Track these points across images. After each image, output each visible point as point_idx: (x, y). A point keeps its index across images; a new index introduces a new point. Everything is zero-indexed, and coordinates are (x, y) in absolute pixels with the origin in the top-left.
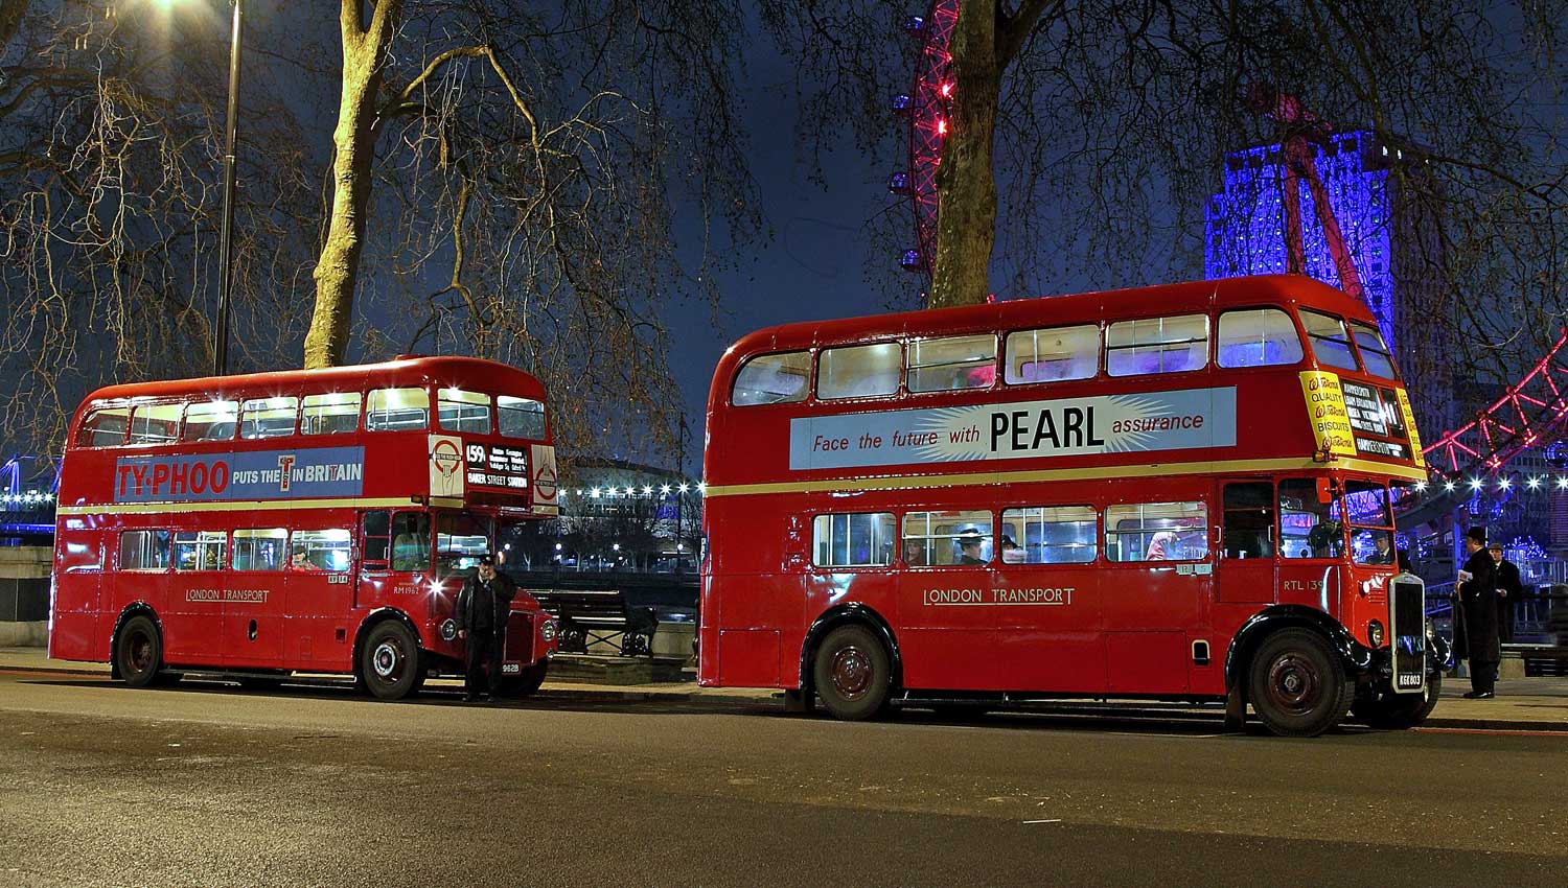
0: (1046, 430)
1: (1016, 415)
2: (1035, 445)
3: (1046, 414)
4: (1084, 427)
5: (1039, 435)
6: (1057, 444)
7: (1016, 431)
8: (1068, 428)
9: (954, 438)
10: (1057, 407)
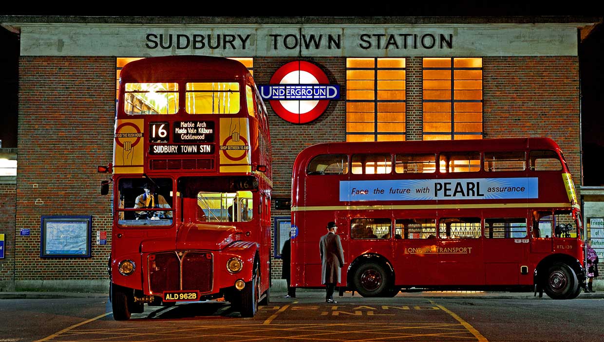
0: (459, 189)
1: (445, 184)
2: (455, 195)
3: (459, 184)
4: (475, 189)
5: (456, 191)
6: (464, 195)
7: (446, 190)
8: (468, 189)
9: (418, 191)
10: (464, 182)
